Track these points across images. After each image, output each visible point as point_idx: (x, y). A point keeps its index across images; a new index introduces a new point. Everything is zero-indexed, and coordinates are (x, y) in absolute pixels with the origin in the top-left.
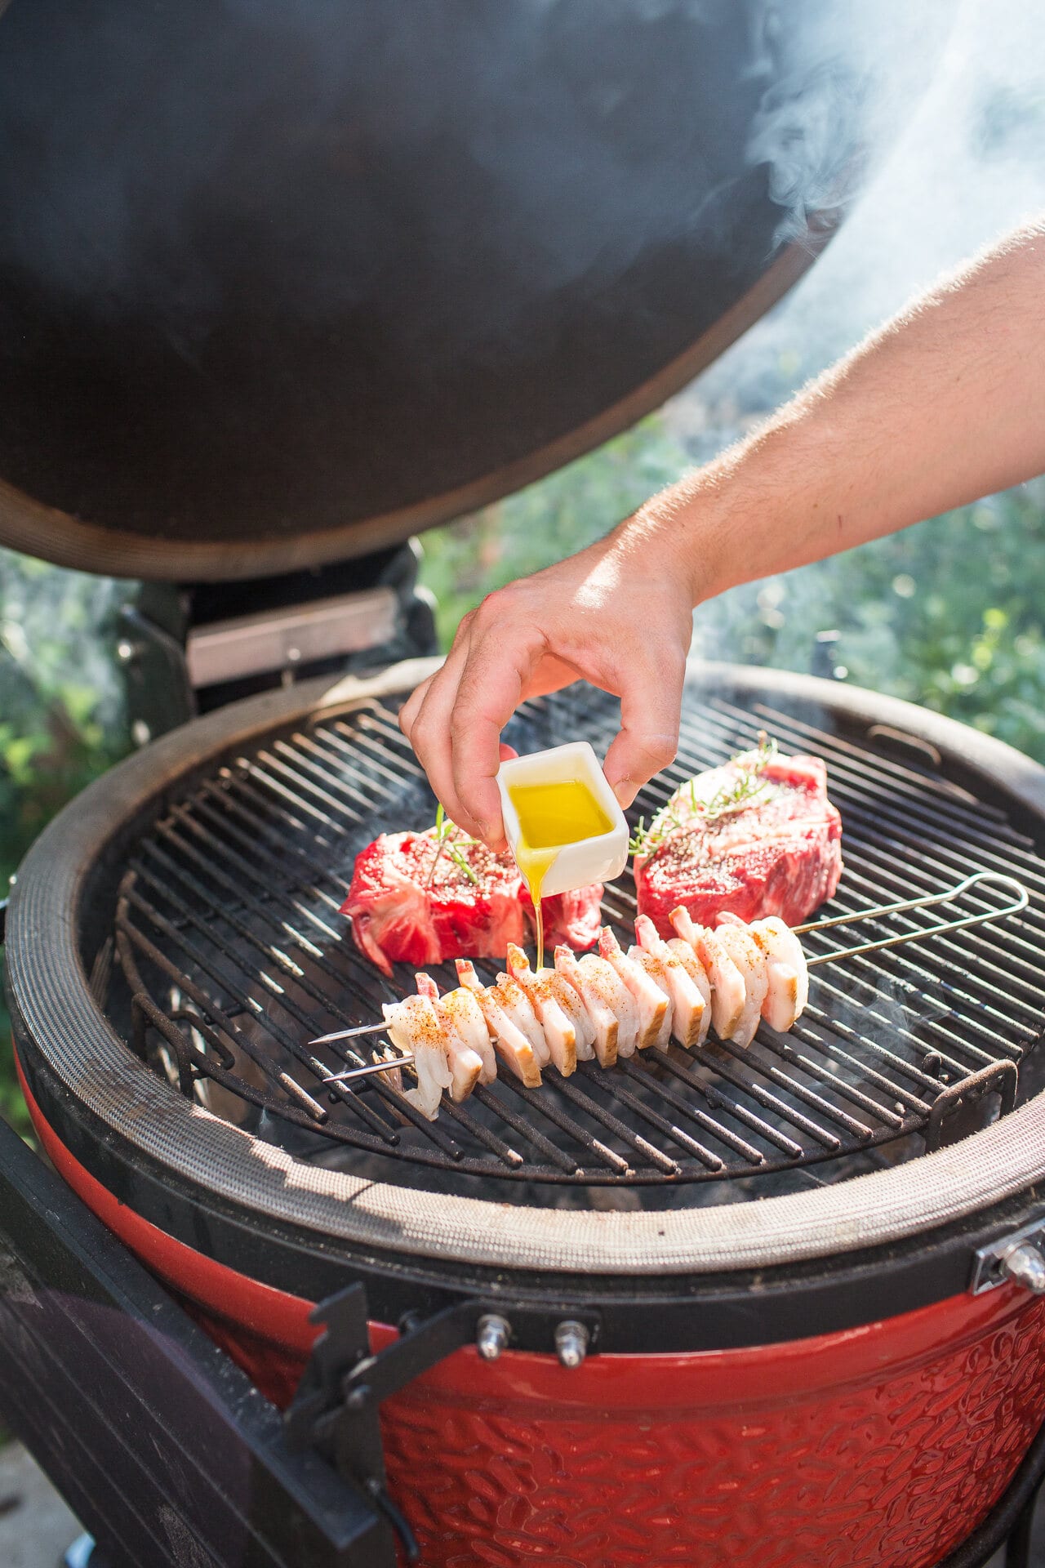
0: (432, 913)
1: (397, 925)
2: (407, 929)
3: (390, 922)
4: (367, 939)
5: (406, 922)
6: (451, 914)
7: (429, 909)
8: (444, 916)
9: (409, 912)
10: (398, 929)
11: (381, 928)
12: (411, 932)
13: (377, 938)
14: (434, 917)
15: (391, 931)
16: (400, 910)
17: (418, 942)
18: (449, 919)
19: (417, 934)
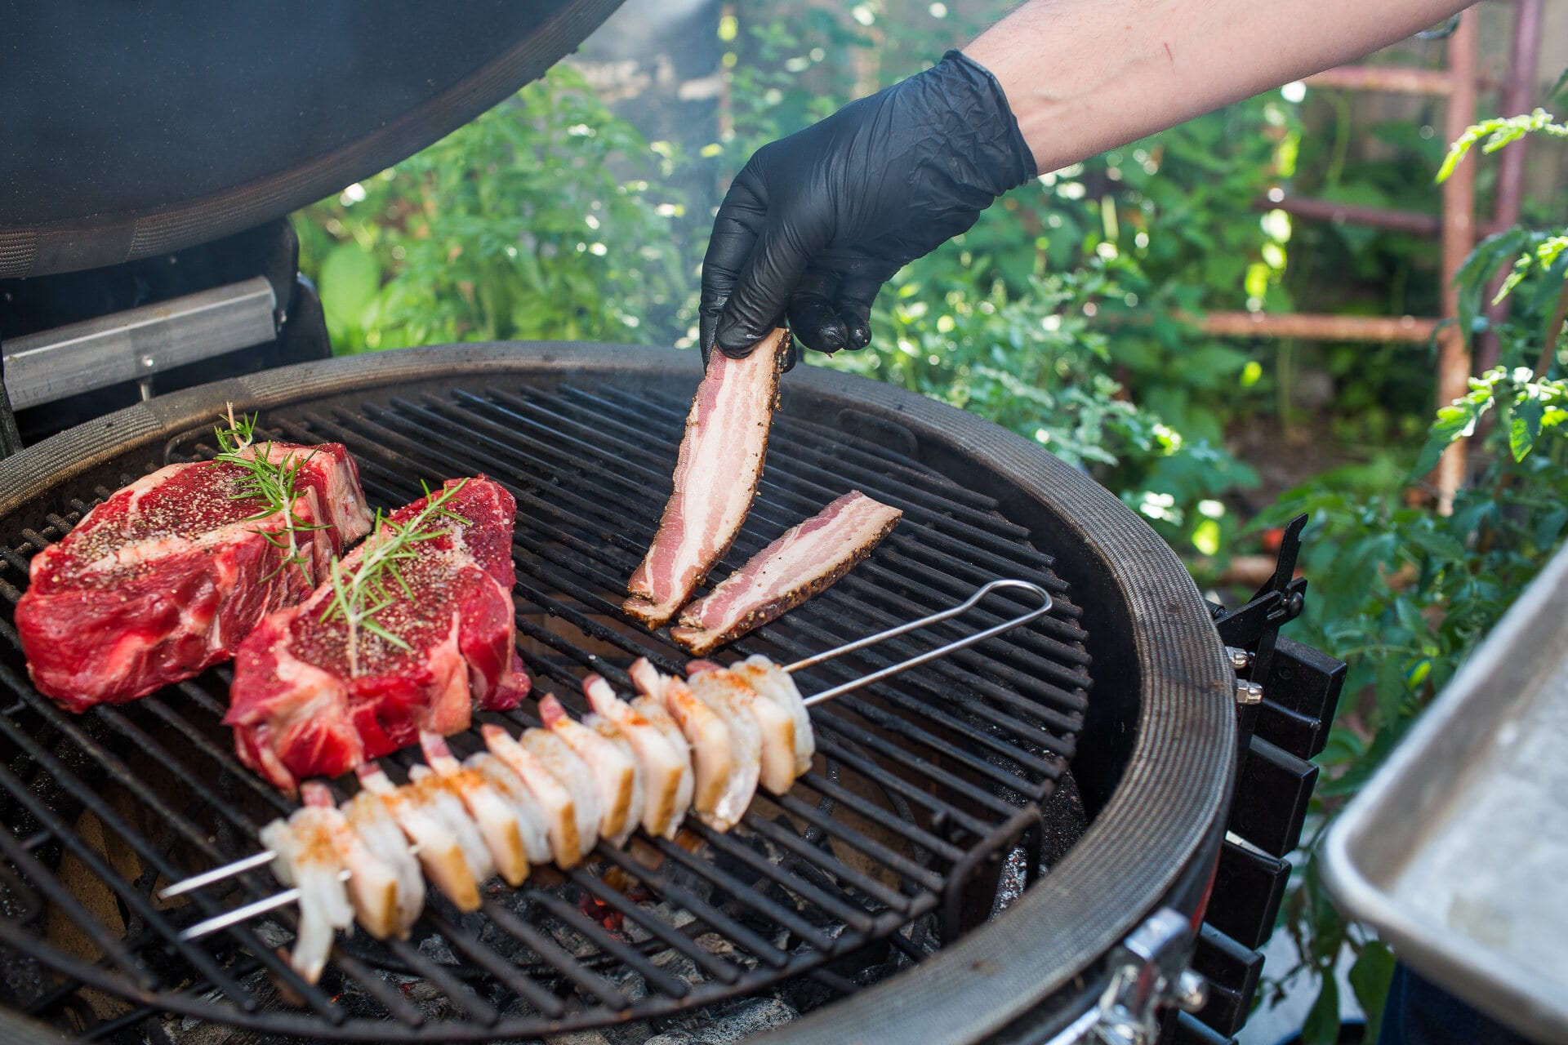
0: (350, 705)
1: (304, 731)
2: (317, 734)
3: (293, 728)
4: (267, 757)
5: (315, 725)
6: (379, 700)
7: (345, 700)
8: (369, 705)
9: (317, 714)
10: (306, 736)
11: (285, 739)
12: (323, 738)
13: (279, 750)
14: (354, 710)
15: (295, 740)
16: (307, 711)
17: (333, 746)
18: (377, 708)
19: (330, 738)
